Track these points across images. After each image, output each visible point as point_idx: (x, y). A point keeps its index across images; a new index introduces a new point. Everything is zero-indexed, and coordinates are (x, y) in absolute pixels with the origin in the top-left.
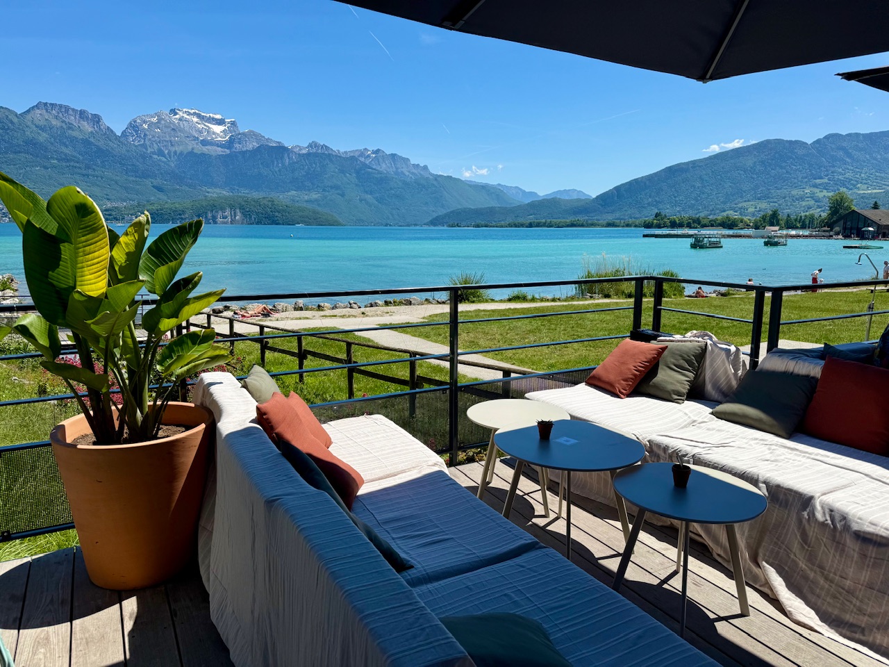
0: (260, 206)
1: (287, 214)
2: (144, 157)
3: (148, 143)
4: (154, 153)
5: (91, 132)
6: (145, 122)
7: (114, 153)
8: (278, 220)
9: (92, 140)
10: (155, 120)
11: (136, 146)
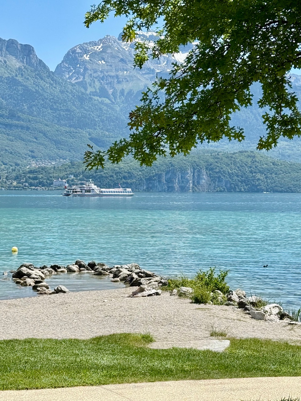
0: (235, 163)
1: (274, 175)
2: (82, 99)
3: (88, 80)
4: (95, 94)
5: (20, 68)
6: (86, 52)
7: (45, 95)
8: (259, 185)
9: (19, 78)
10: (98, 48)
11: (73, 85)
